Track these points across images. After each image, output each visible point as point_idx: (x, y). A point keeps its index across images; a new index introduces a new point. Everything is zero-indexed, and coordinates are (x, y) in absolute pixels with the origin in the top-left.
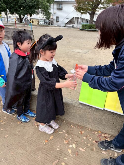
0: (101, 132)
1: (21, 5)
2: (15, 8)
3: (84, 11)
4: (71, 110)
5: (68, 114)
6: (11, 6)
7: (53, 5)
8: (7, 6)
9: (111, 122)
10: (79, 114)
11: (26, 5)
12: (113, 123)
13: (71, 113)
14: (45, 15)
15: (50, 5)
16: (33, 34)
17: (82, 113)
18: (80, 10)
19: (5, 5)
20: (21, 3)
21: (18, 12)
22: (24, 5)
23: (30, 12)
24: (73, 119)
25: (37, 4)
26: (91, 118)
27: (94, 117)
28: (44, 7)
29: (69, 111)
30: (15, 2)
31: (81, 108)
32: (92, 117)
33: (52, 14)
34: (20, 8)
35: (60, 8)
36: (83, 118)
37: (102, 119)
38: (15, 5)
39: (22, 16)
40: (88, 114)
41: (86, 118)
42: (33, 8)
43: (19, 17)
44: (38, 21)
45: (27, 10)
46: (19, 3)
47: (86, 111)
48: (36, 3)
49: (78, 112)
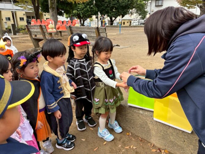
0: (169, 152)
1: (113, 6)
2: (107, 10)
3: (192, 5)
4: (130, 116)
5: (127, 121)
6: (102, 9)
7: (151, 3)
8: (98, 9)
9: (181, 138)
10: (140, 122)
11: (118, 6)
12: (183, 140)
13: (130, 120)
14: (140, 15)
15: (147, 3)
16: (106, 31)
17: (142, 121)
18: (186, 4)
19: (96, 8)
20: (113, 4)
21: (109, 14)
22: (116, 6)
23: (122, 13)
24: (133, 128)
25: (131, 3)
26: (154, 130)
27: (158, 129)
28: (138, 6)
29: (128, 117)
30: (107, 4)
31: (142, 114)
32: (156, 129)
33: (149, 13)
34: (112, 10)
35: (159, 5)
36: (144, 128)
37: (168, 132)
38: (106, 7)
39: (113, 18)
40: (150, 123)
41: (148, 129)
42: (126, 8)
43: (110, 20)
44: (130, 22)
45: (118, 11)
46: (111, 4)
47: (148, 119)
48: (129, 2)
49: (138, 119)
